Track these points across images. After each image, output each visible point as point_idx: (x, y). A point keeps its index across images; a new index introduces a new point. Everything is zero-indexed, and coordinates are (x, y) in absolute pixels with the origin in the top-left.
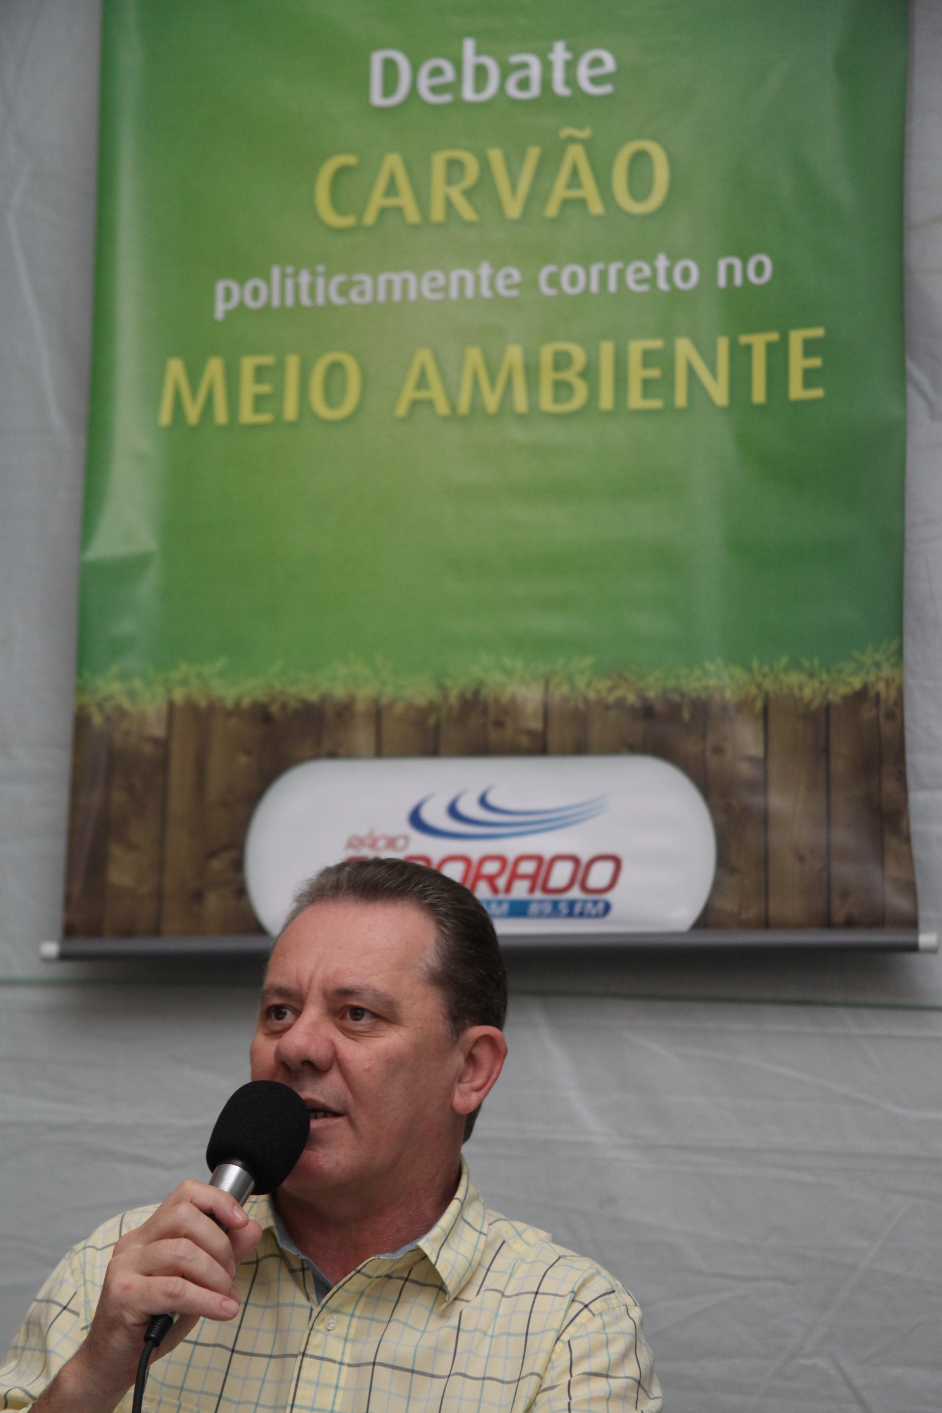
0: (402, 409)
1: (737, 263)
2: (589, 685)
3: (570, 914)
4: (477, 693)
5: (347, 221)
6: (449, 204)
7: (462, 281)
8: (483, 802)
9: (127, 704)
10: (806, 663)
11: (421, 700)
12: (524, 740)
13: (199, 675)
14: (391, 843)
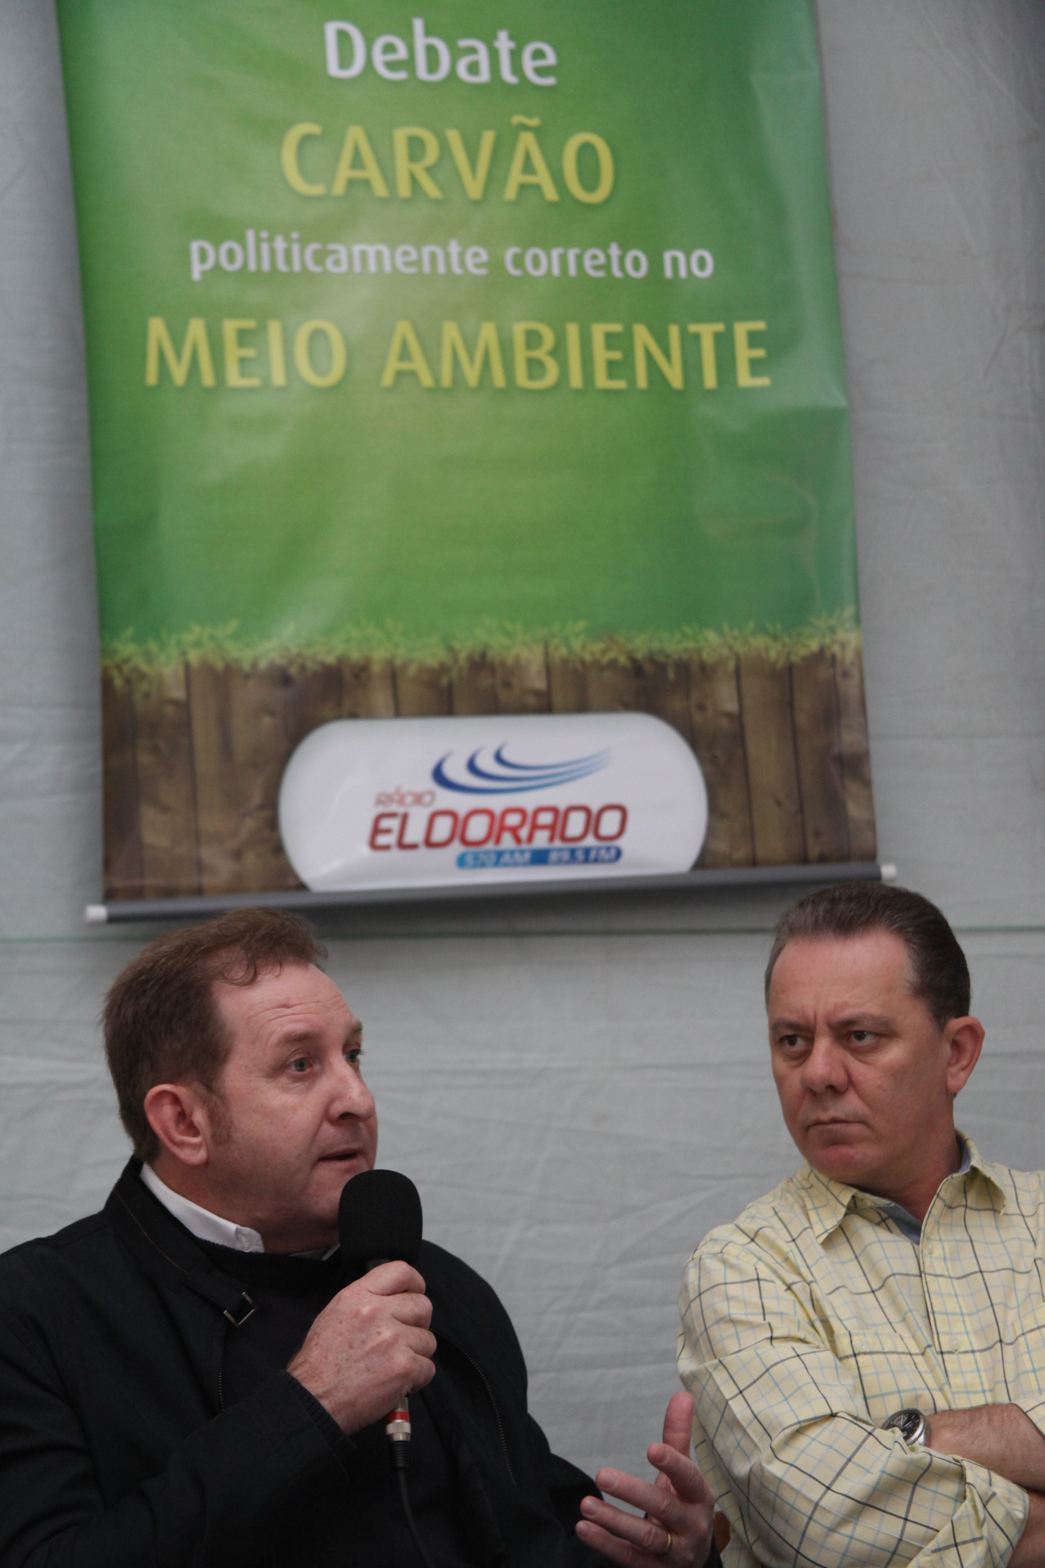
0: (388, 379)
1: (681, 256)
2: (584, 647)
3: (586, 860)
4: (483, 655)
5: (318, 190)
6: (414, 181)
7: (433, 256)
8: (499, 758)
9: (144, 667)
10: (770, 627)
11: (432, 662)
12: (531, 700)
13: (212, 637)
14: (418, 799)
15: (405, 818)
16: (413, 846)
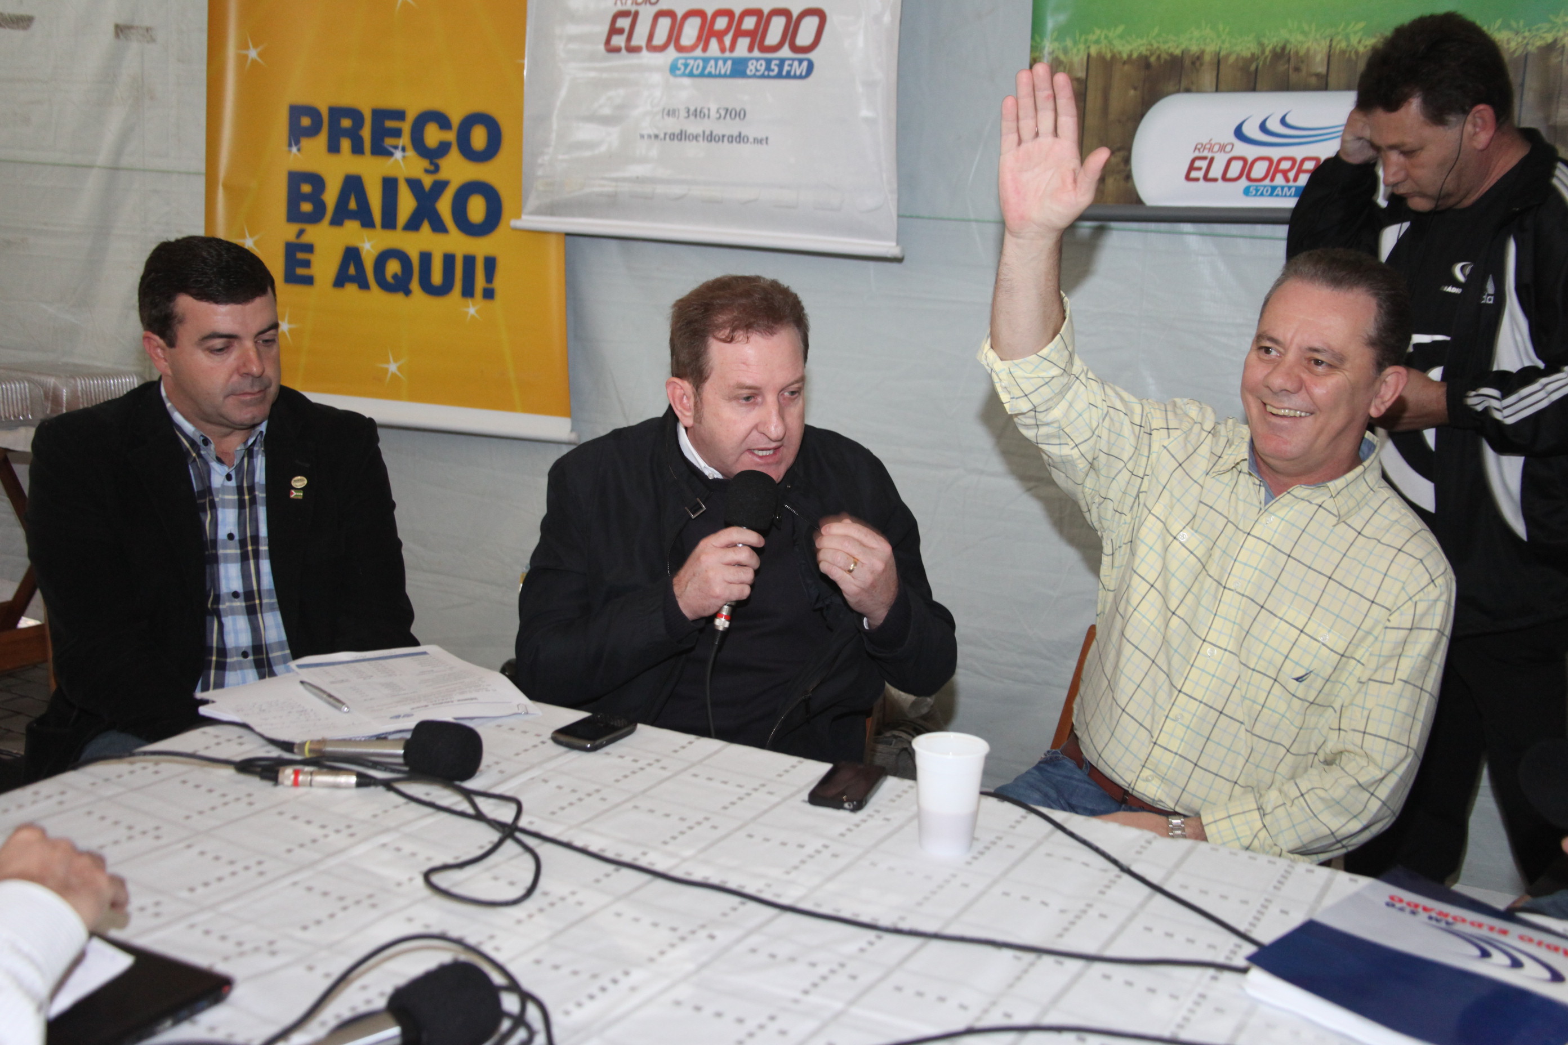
2: (1359, 42)
4: (1283, 48)
8: (1283, 122)
9: (1060, 57)
10: (1514, 24)
11: (1247, 54)
12: (1313, 81)
13: (1106, 37)
14: (1222, 148)
15: (1212, 160)
16: (1215, 180)
